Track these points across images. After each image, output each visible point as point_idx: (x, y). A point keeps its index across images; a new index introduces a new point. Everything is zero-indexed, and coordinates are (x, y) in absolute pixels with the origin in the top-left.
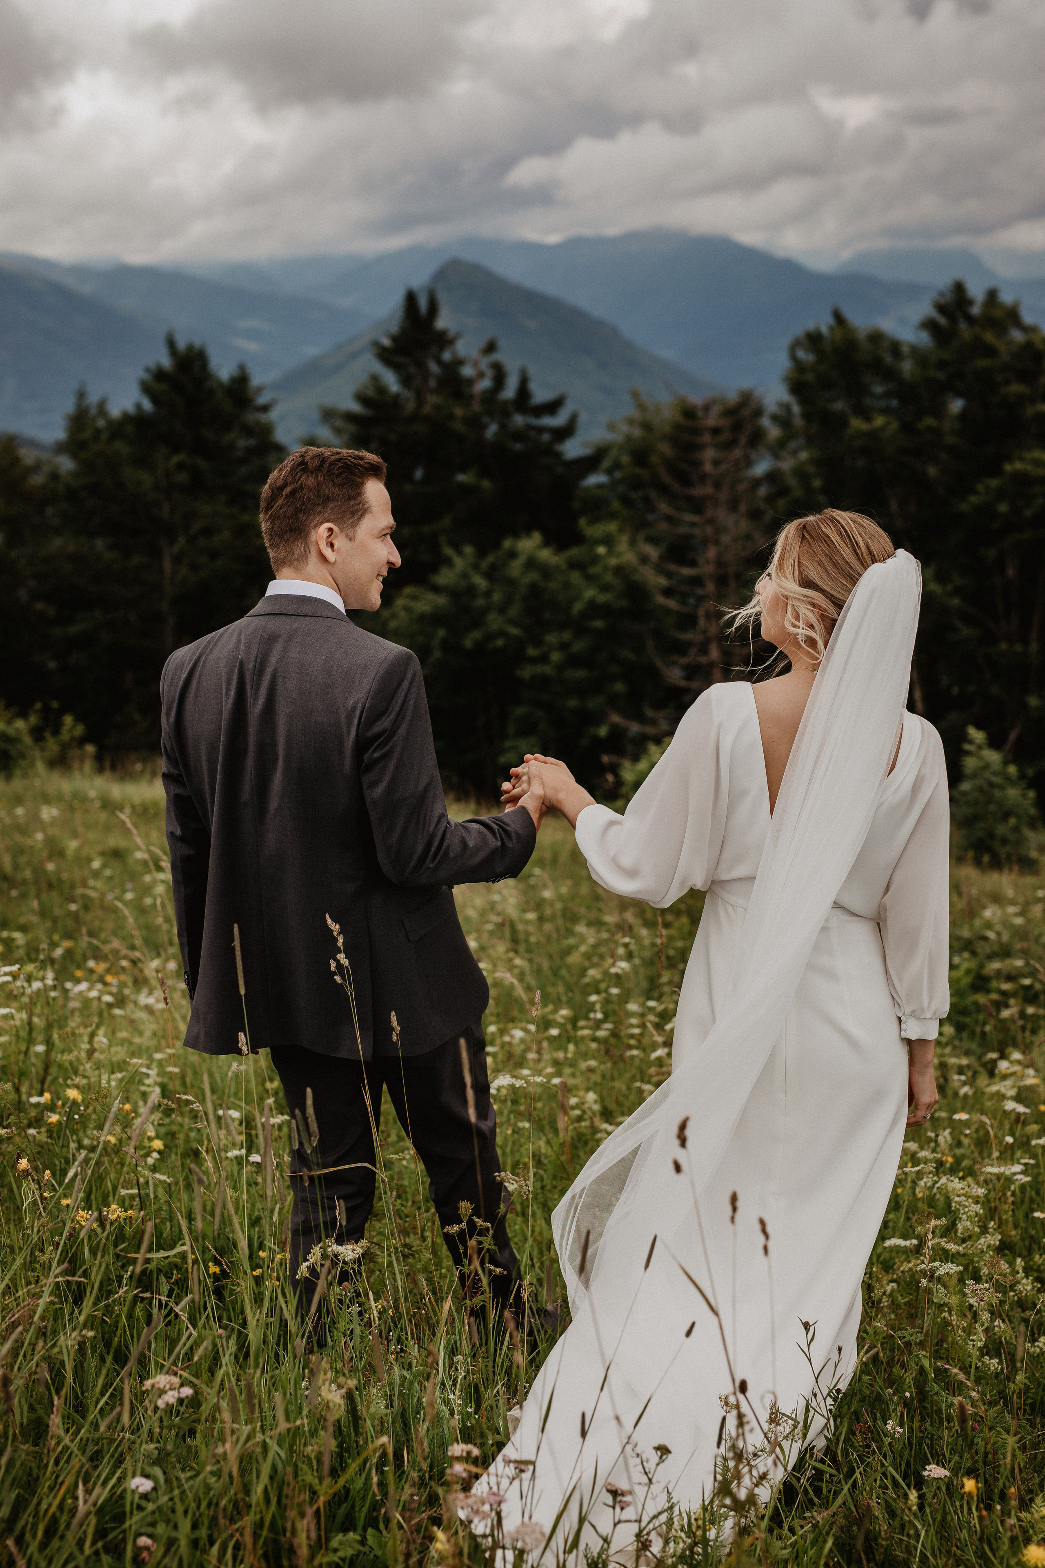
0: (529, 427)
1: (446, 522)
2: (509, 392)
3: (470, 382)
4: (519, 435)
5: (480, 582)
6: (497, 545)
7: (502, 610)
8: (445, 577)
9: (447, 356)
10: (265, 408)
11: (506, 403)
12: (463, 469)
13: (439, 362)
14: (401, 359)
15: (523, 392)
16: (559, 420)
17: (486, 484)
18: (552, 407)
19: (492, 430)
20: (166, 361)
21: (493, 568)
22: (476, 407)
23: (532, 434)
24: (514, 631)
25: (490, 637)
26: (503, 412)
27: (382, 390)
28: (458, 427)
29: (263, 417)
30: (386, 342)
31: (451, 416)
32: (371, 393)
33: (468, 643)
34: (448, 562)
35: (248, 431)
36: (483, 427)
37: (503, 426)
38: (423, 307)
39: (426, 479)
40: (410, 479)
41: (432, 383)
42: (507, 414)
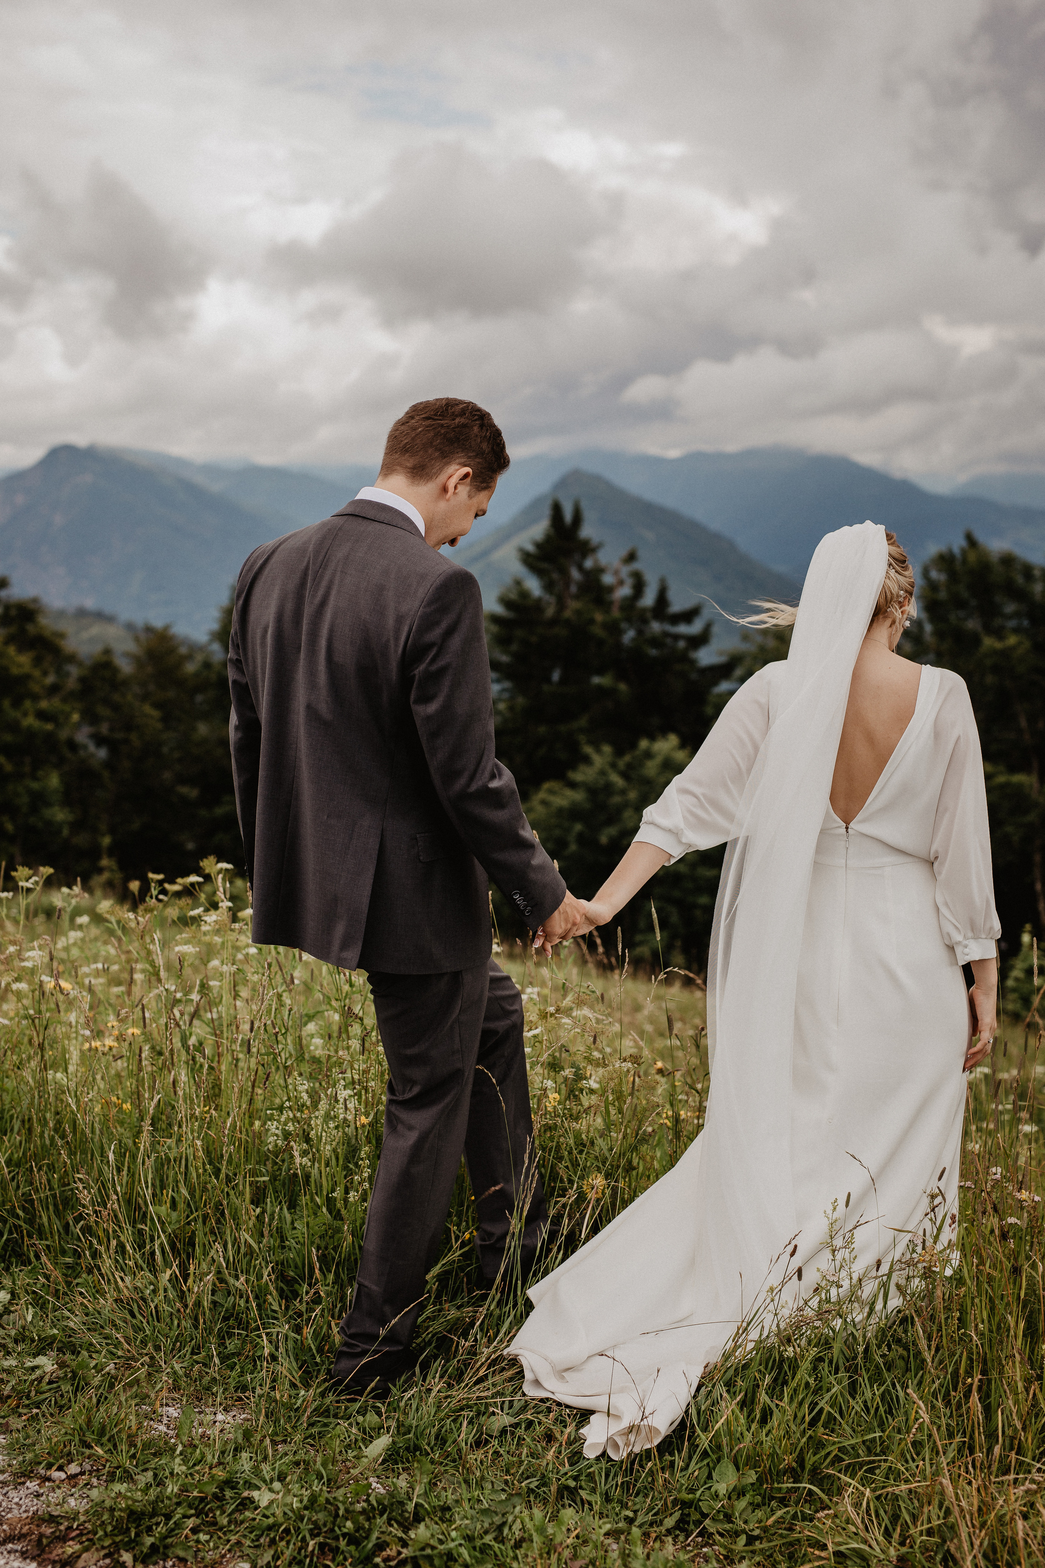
0: (666, 634)
1: (583, 722)
2: (648, 599)
3: (610, 589)
4: (655, 642)
5: (617, 780)
6: (634, 745)
7: (636, 808)
8: (582, 774)
9: (589, 564)
11: (644, 610)
12: (600, 672)
13: (581, 568)
14: (545, 565)
15: (662, 600)
16: (695, 628)
17: (623, 687)
18: (689, 616)
19: (629, 636)
21: (630, 766)
22: (616, 613)
23: (669, 641)
25: (625, 834)
26: (640, 618)
27: (524, 594)
28: (598, 631)
30: (530, 548)
31: (592, 621)
32: (513, 596)
33: (604, 839)
34: (587, 760)
36: (620, 632)
37: (640, 632)
38: (568, 516)
39: (563, 681)
40: (548, 680)
41: (573, 589)
42: (645, 621)
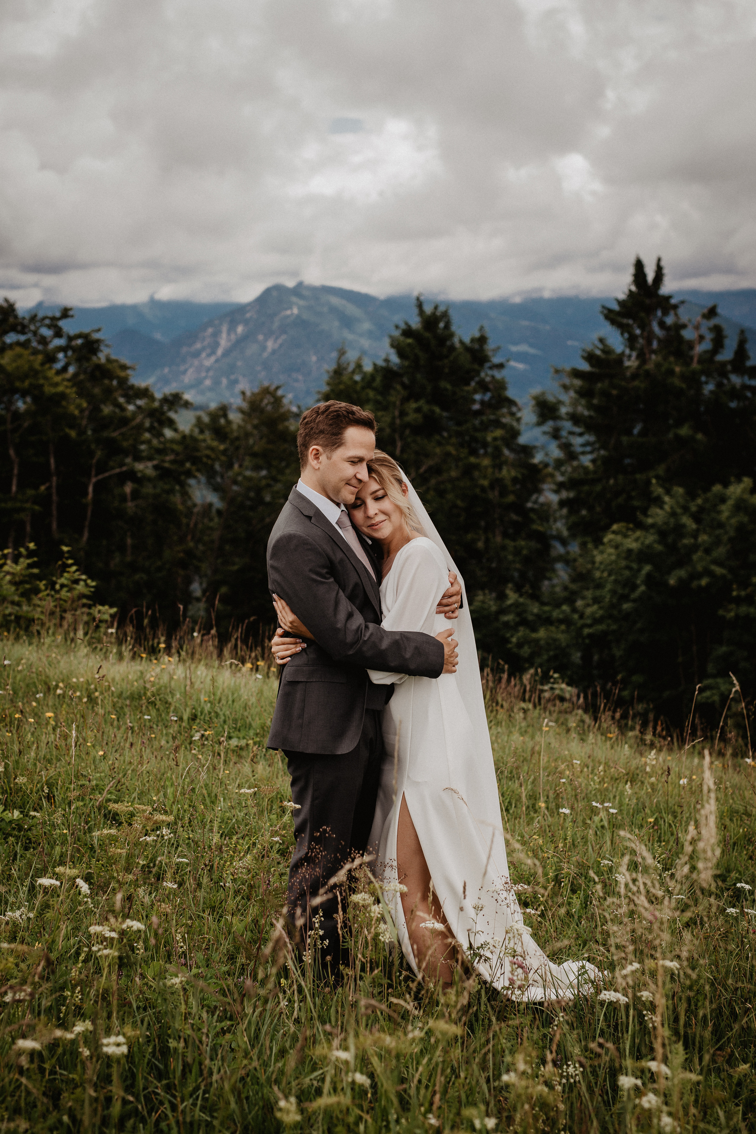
0: (746, 387)
1: (661, 470)
2: (726, 355)
3: (691, 345)
4: (735, 393)
5: (687, 521)
6: (707, 489)
7: (707, 551)
8: (652, 517)
9: (670, 320)
10: (501, 366)
11: (723, 364)
12: (679, 424)
13: (662, 324)
14: (625, 321)
15: (741, 353)
17: (699, 436)
19: (709, 388)
20: (416, 323)
21: (701, 509)
22: (695, 365)
23: (749, 394)
24: (718, 570)
25: (695, 576)
26: (719, 371)
27: (607, 351)
28: (677, 382)
29: (498, 375)
30: (615, 307)
31: (671, 372)
32: (597, 352)
33: (672, 581)
34: (659, 502)
35: (483, 386)
36: (699, 385)
37: (719, 385)
38: (650, 276)
39: (643, 433)
40: (629, 432)
41: (655, 345)
42: (724, 374)
